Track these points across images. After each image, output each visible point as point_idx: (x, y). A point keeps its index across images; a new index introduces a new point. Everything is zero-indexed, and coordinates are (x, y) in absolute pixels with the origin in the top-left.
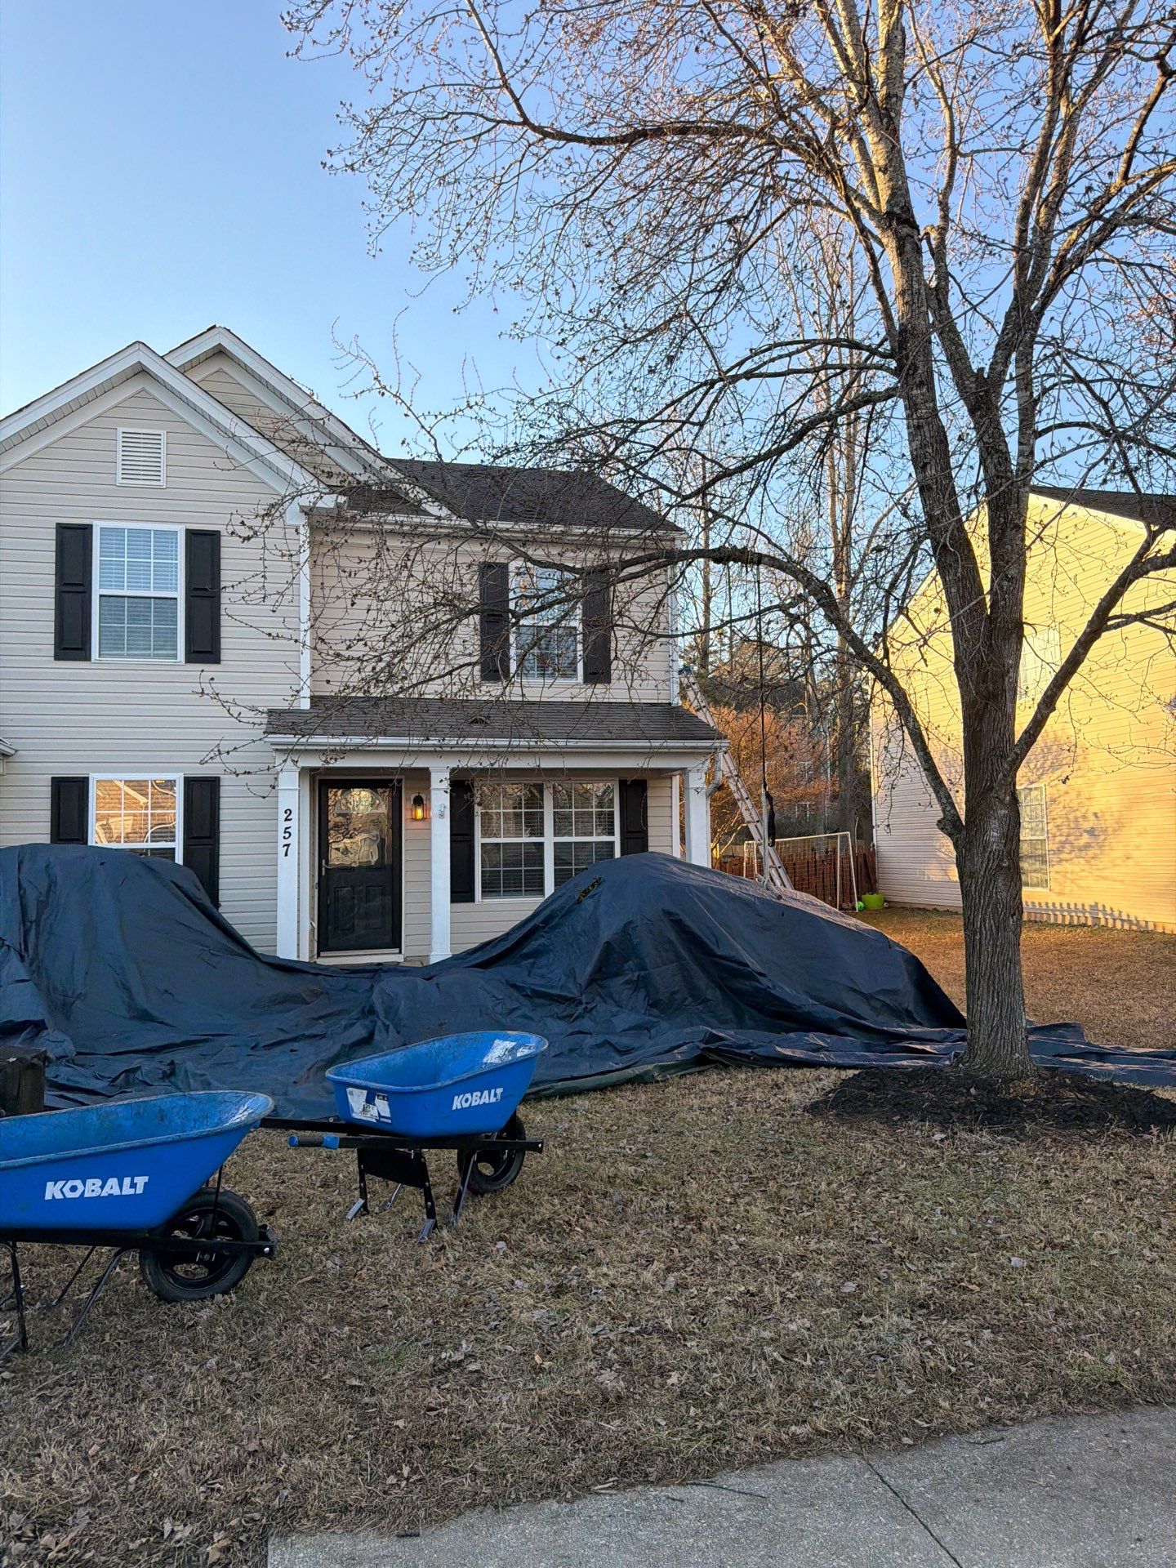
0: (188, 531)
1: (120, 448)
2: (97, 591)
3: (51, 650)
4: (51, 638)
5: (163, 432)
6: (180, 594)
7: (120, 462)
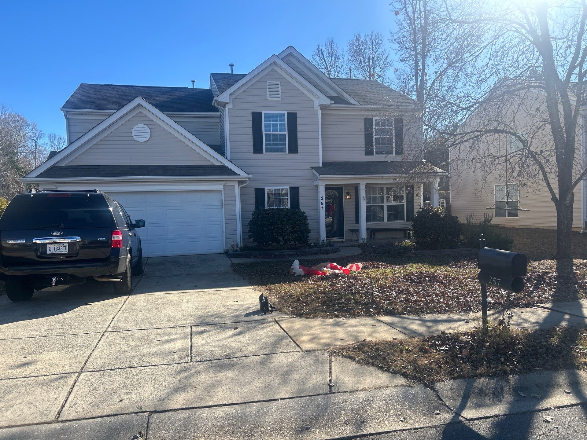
0: (288, 113)
1: (268, 88)
2: (264, 132)
3: (252, 151)
4: (252, 147)
5: (280, 82)
6: (286, 133)
7: (268, 92)
